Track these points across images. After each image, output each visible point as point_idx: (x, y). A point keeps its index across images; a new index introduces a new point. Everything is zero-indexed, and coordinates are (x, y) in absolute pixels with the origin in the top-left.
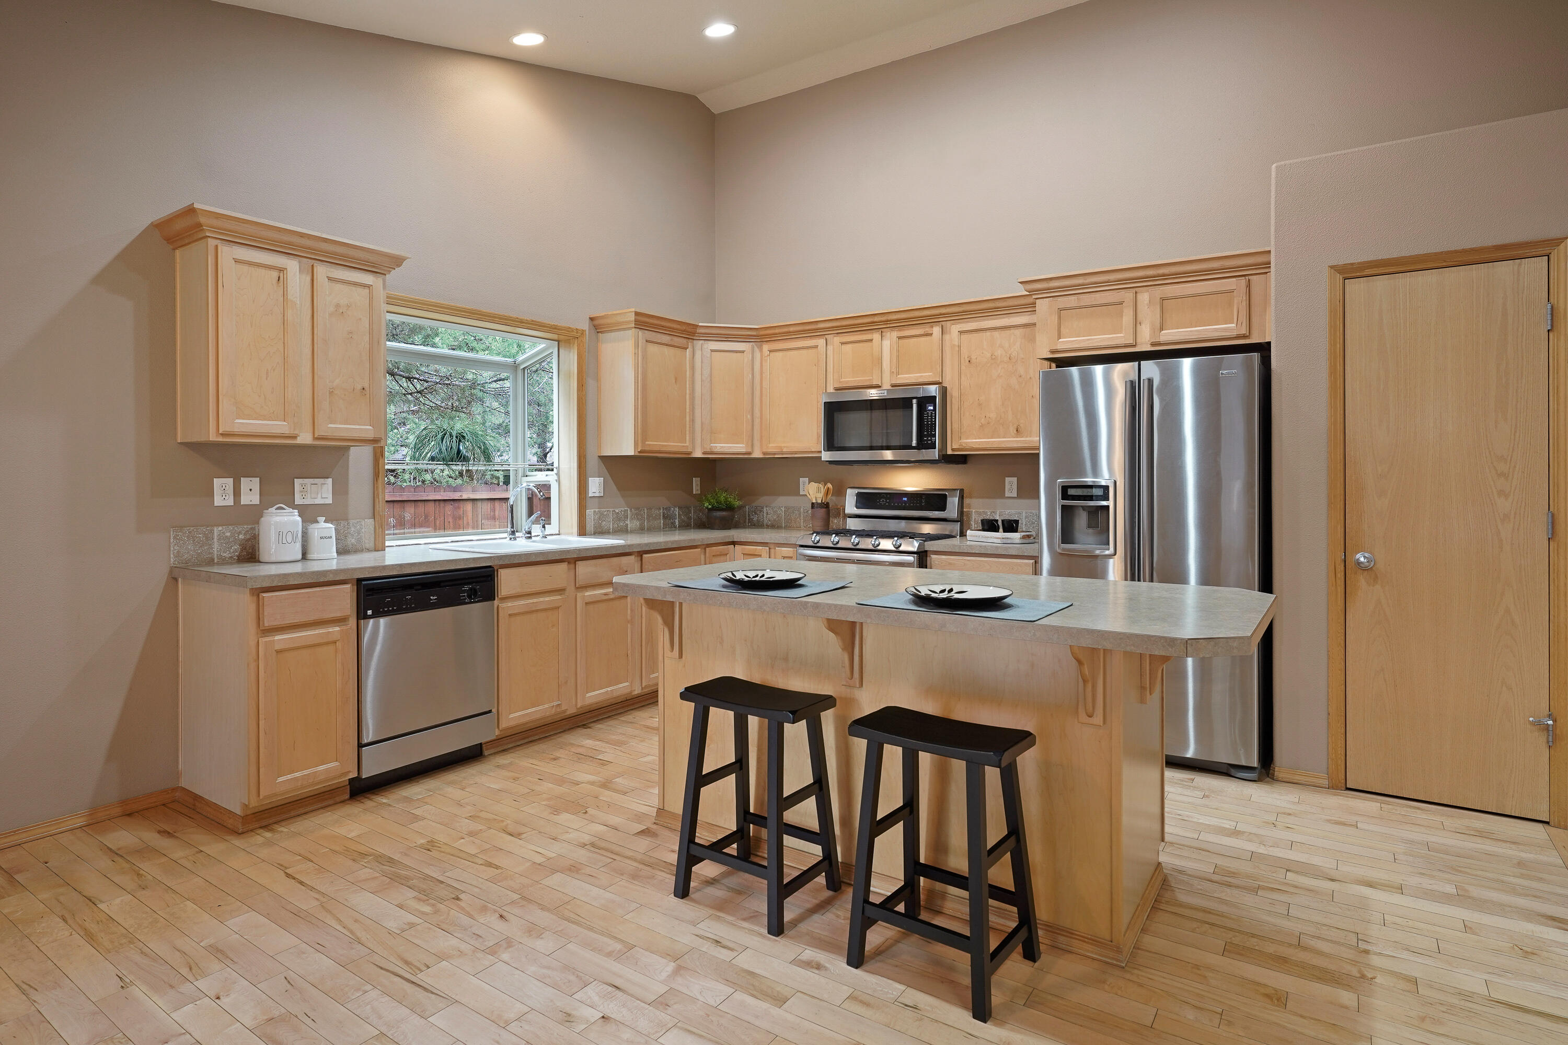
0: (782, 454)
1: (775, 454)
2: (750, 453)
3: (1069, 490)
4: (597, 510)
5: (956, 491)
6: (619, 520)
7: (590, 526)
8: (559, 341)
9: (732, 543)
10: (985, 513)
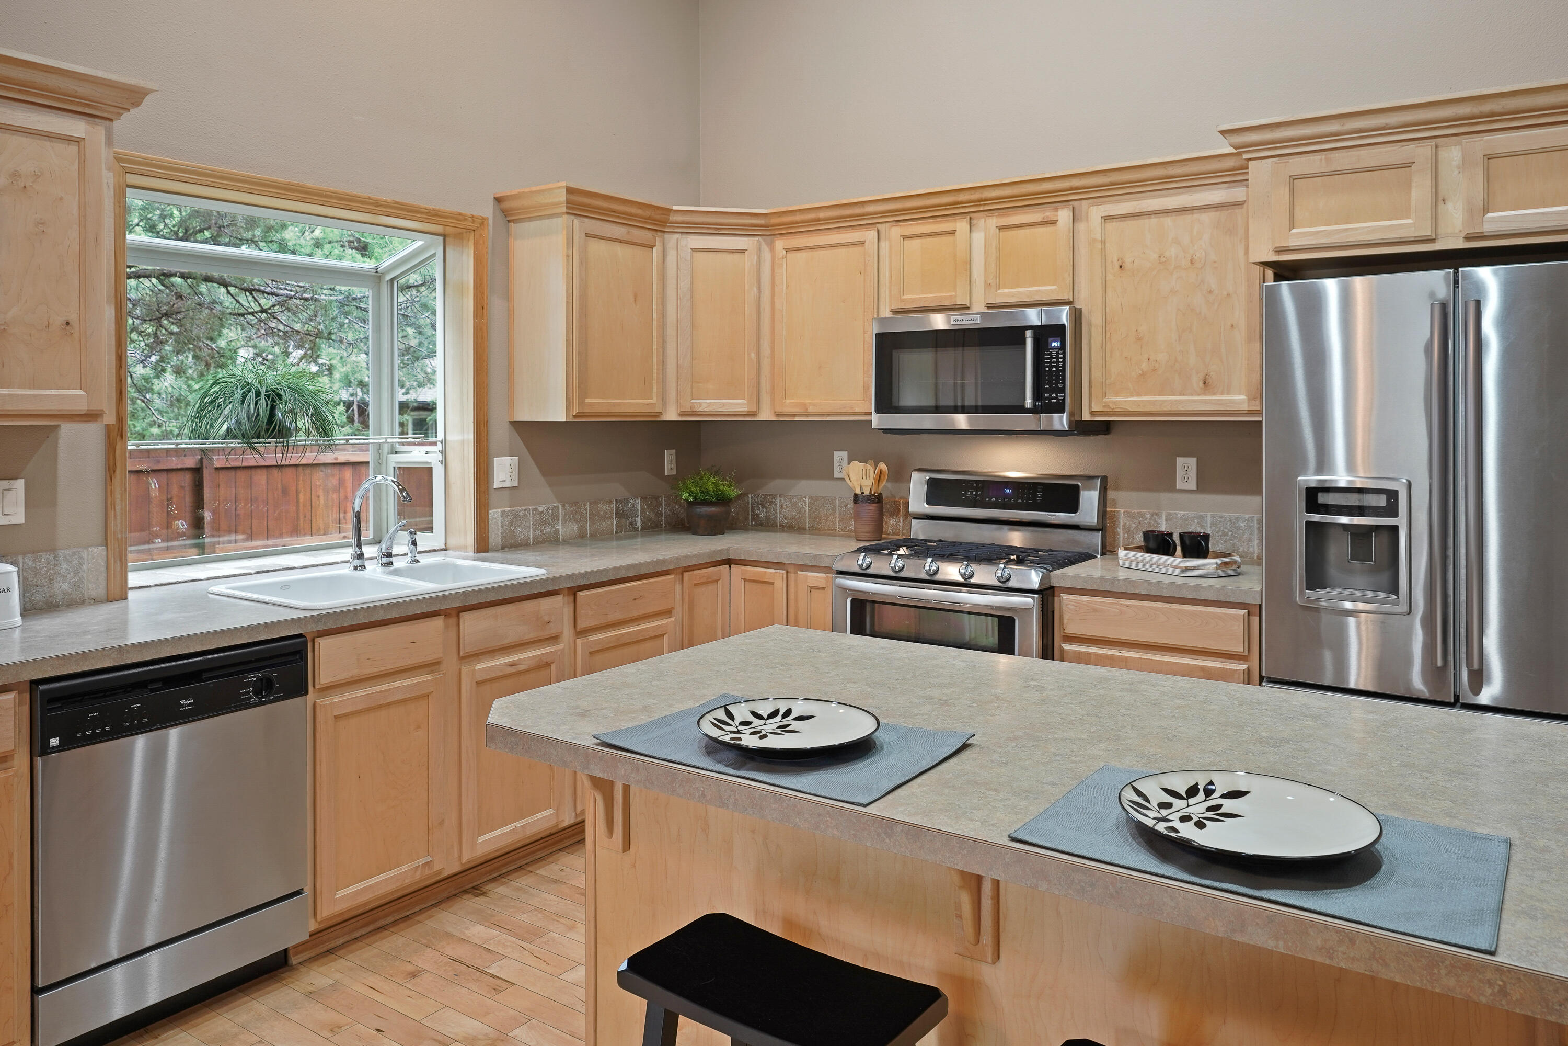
0: (807, 416)
1: (794, 415)
2: (755, 414)
3: (1320, 495)
4: (507, 509)
5: (1095, 481)
6: (545, 523)
7: (495, 536)
8: (445, 236)
9: (729, 562)
10: (1142, 515)
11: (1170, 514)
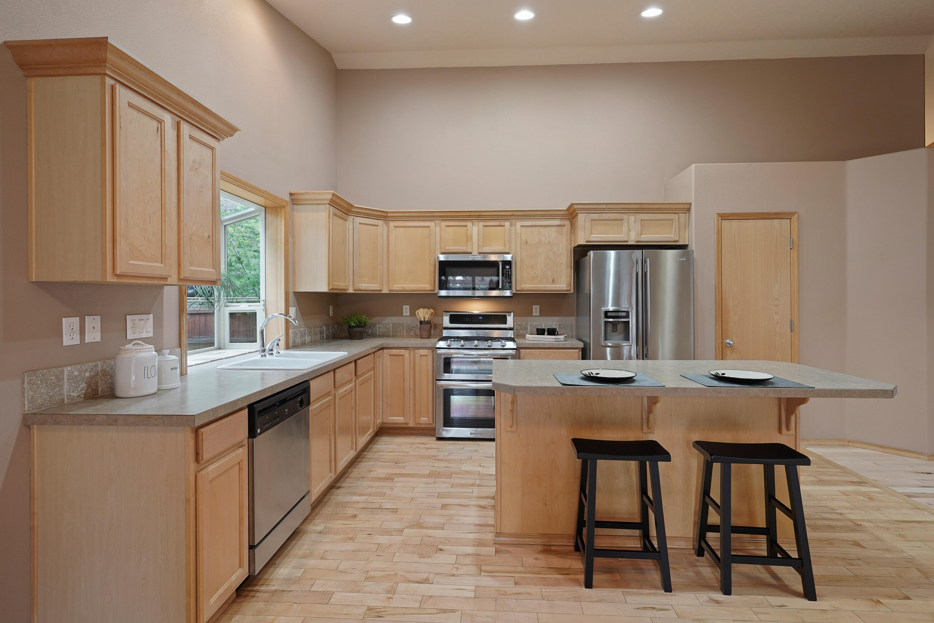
0: (404, 291)
1: (397, 291)
2: (381, 290)
3: (608, 313)
4: (293, 330)
8: (265, 208)
9: (382, 349)
10: (522, 325)
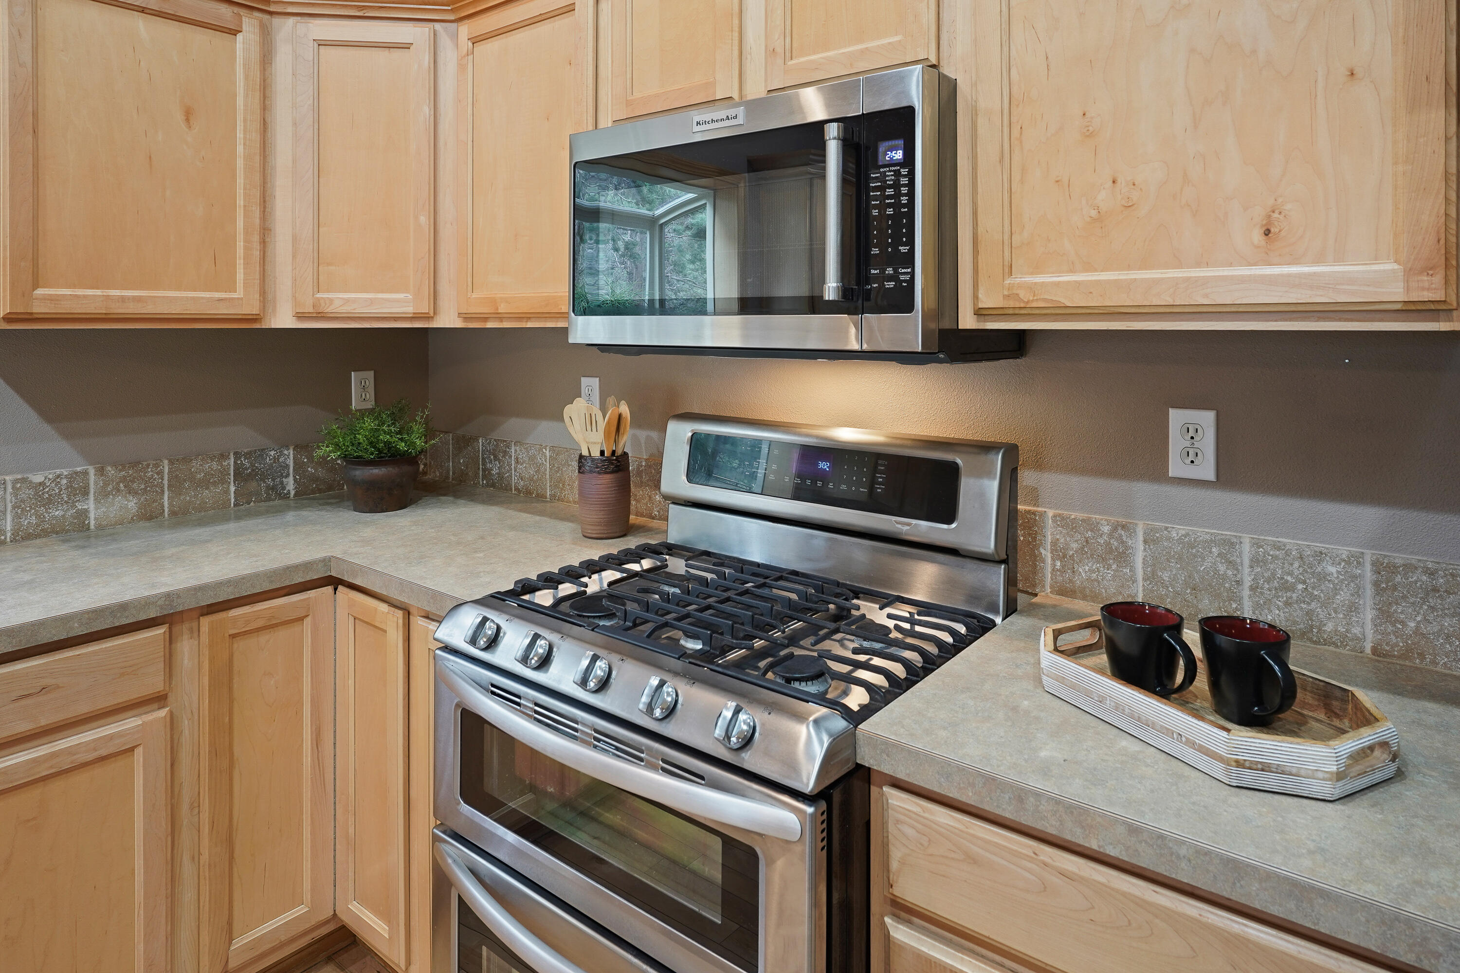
1: (486, 319)
5: (991, 456)
6: (48, 502)
11: (1154, 530)
